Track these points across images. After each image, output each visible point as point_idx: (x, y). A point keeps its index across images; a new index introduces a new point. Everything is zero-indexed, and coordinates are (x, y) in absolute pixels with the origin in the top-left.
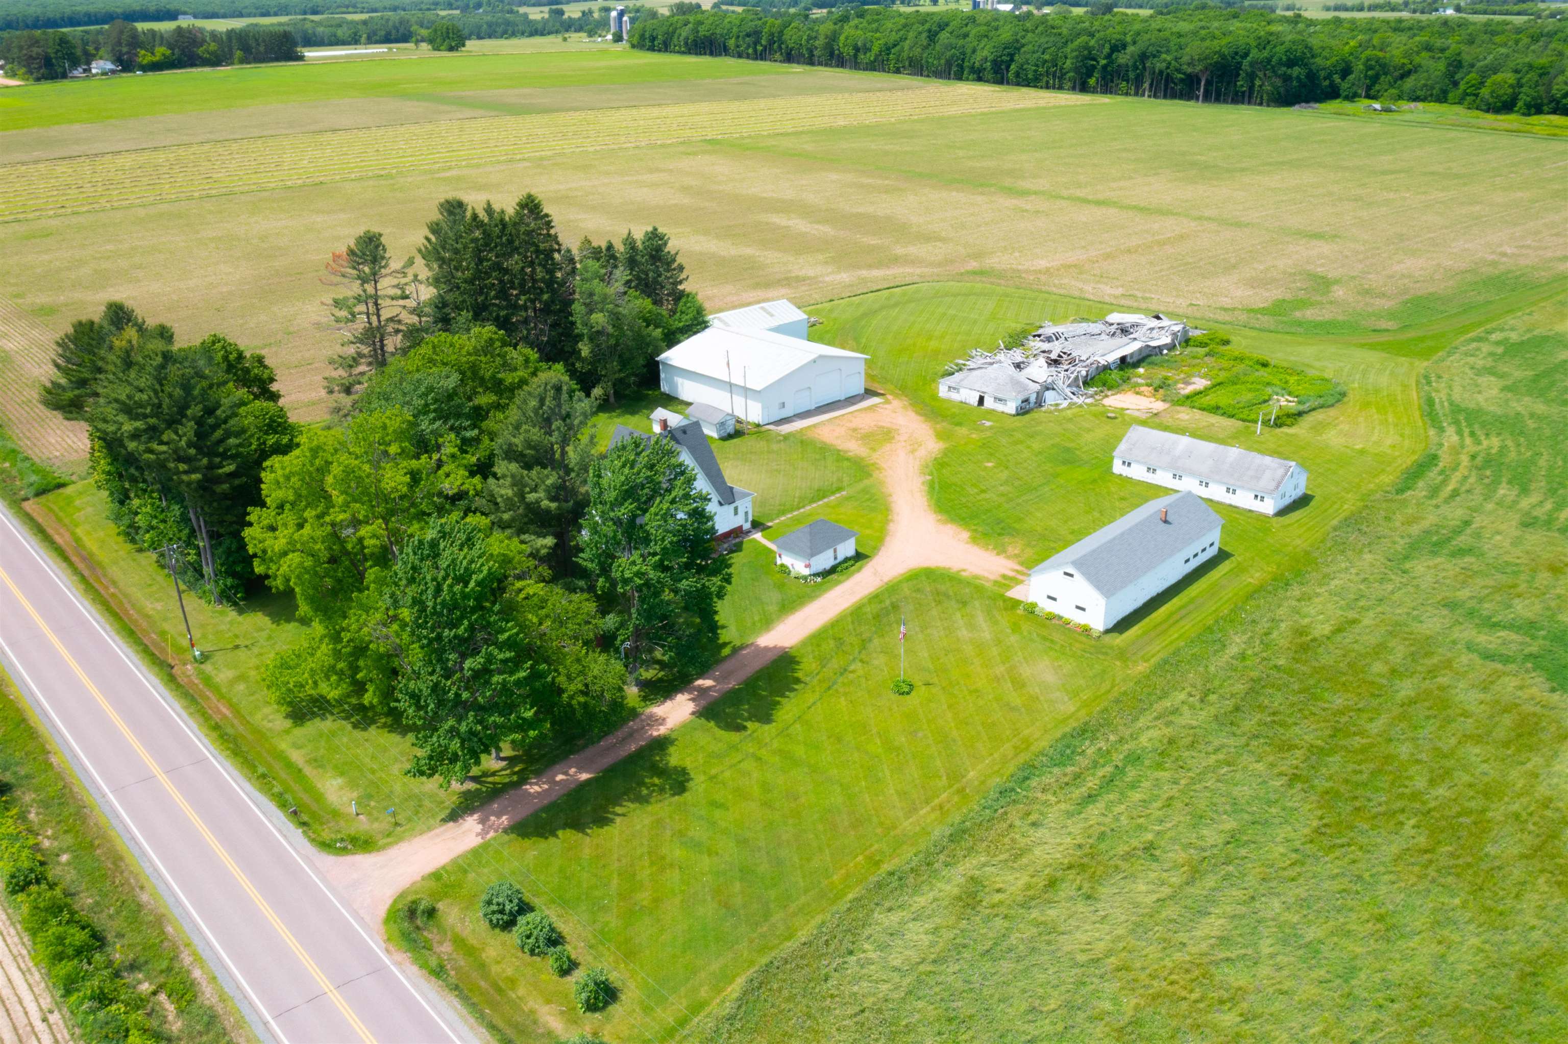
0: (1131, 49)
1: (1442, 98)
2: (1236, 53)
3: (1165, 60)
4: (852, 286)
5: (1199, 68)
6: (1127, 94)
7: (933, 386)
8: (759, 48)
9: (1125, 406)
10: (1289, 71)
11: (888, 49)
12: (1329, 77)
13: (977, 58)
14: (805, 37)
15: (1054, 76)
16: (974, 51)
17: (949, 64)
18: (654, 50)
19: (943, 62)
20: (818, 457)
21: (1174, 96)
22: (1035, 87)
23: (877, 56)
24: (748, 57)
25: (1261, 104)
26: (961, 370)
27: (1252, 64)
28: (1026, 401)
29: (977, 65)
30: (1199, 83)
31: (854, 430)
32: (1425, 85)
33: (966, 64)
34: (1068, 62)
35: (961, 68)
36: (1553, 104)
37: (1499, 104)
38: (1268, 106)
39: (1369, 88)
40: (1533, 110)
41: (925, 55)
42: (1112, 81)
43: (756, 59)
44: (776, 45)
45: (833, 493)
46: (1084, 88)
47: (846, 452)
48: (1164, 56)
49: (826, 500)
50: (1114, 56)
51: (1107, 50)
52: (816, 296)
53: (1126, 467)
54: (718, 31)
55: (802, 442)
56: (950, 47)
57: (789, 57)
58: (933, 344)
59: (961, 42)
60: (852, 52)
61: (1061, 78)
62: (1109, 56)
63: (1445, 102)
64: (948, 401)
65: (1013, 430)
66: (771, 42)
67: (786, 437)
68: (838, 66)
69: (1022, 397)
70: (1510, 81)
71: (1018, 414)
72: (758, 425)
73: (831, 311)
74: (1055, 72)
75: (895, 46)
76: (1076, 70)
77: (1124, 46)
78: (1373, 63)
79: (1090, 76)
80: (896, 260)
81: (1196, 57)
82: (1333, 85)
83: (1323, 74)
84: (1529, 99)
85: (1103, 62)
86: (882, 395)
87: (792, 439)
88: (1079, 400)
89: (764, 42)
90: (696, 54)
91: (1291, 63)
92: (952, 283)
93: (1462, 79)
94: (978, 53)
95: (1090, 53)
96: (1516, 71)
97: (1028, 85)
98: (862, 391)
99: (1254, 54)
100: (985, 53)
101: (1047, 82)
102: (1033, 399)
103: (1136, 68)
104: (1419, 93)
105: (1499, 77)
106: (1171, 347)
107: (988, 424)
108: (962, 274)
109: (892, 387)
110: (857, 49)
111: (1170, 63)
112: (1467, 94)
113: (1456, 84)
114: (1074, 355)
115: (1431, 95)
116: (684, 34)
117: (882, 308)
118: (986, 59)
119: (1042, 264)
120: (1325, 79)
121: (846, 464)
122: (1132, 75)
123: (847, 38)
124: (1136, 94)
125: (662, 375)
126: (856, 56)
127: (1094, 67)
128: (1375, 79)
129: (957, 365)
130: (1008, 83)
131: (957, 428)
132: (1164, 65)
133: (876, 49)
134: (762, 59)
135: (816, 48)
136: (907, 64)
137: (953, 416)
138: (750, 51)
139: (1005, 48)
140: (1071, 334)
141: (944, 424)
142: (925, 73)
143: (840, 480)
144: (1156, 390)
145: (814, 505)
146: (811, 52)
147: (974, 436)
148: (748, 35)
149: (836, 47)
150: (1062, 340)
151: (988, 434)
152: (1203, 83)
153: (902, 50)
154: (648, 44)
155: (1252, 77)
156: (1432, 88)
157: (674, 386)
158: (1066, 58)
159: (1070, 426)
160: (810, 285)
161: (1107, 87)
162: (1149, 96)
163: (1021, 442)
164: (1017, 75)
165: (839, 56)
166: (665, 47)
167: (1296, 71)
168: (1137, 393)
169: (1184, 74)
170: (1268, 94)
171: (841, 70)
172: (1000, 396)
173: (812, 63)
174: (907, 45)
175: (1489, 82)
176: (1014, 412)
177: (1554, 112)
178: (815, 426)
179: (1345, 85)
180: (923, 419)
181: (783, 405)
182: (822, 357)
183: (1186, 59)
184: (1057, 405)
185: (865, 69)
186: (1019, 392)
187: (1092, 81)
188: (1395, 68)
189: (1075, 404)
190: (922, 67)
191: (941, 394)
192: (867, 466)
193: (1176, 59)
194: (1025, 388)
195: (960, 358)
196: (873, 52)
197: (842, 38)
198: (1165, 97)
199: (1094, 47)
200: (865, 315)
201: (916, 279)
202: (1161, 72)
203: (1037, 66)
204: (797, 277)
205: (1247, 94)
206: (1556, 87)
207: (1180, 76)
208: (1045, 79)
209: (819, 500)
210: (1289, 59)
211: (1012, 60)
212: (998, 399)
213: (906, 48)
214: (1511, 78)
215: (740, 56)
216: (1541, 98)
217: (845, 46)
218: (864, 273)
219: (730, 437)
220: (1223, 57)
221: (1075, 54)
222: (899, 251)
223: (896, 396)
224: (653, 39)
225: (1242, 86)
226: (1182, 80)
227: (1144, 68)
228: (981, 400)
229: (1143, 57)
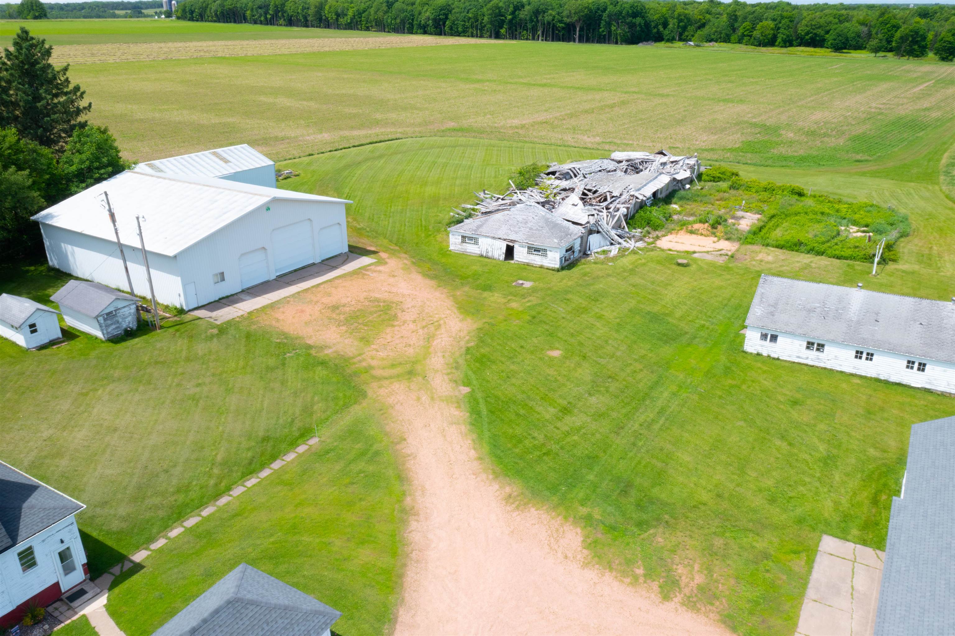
0: (527, 8)
1: (727, 39)
2: (598, 9)
3: (551, 15)
4: (334, 142)
5: (575, 18)
6: (527, 39)
7: (439, 237)
8: (269, 16)
9: (691, 249)
10: (634, 20)
11: (360, 13)
12: (656, 26)
13: (423, 18)
14: (301, 7)
15: (477, 29)
16: (420, 13)
17: (403, 22)
18: (193, 20)
19: (398, 21)
20: (272, 362)
21: (559, 40)
22: (465, 36)
23: (352, 19)
24: (261, 23)
25: (616, 43)
26: (470, 216)
27: (609, 16)
28: (570, 250)
29: (423, 22)
30: (575, 31)
31: (335, 308)
32: (716, 32)
33: (415, 22)
34: (486, 18)
35: (412, 25)
36: (799, 40)
37: (766, 41)
38: (621, 44)
39: (681, 34)
40: (788, 44)
41: (385, 17)
42: (516, 31)
43: (267, 24)
44: (280, 14)
45: (293, 444)
46: (498, 36)
47: (322, 348)
48: (550, 12)
49: (276, 465)
50: (517, 13)
51: (511, 9)
52: (295, 152)
53: (767, 343)
54: (238, 5)
55: (248, 336)
56: (403, 11)
57: (290, 22)
58: (430, 190)
59: (410, 8)
60: (334, 17)
61: (482, 29)
62: (513, 13)
63: (729, 42)
64: (464, 255)
65: (567, 292)
66: (277, 12)
67: (223, 330)
68: (325, 28)
69: (565, 245)
70: (771, 26)
71: (562, 268)
72: (181, 312)
73: (309, 164)
74: (477, 26)
75: (364, 12)
76: (491, 22)
77: (523, 6)
78: (683, 17)
79: (501, 27)
80: (377, 123)
81: (573, 11)
82: (658, 32)
83: (653, 24)
84: (785, 37)
85: (509, 17)
86: (374, 252)
87: (232, 331)
88: (631, 244)
89: (271, 12)
90: (224, 22)
91: (635, 15)
92: (436, 138)
93: (739, 27)
94: (423, 14)
95: (500, 11)
96: (774, 20)
97: (459, 36)
98: (346, 249)
99: (610, 8)
100: (428, 14)
101: (472, 33)
102: (577, 247)
103: (532, 21)
104: (713, 37)
105: (765, 23)
106: (690, 181)
107: (528, 284)
108: (443, 131)
109: (385, 242)
110: (338, 15)
111: (554, 17)
112: (745, 36)
113: (734, 30)
114: (601, 191)
115: (720, 38)
116: (214, 8)
117: (366, 160)
118: (428, 19)
119: (516, 122)
120: (654, 28)
121: (320, 372)
122: (529, 26)
123: (330, 8)
124: (533, 39)
125: (47, 243)
126: (337, 20)
127: (503, 21)
128: (685, 28)
129: (465, 210)
130: (445, 35)
131: (486, 294)
132: (551, 18)
133: (350, 13)
134: (271, 24)
135: (309, 15)
136: (374, 24)
137: (476, 276)
138: (262, 19)
139: (441, 10)
140: (588, 170)
141: (466, 289)
142: (386, 30)
143: (307, 410)
144: (714, 227)
145: (251, 482)
146: (305, 18)
147: (514, 305)
148: (260, 7)
149: (323, 14)
150: (580, 177)
151: (534, 300)
152: (578, 29)
153: (369, 14)
154: (189, 16)
155: (609, 24)
156: (721, 33)
157: (63, 257)
158: (484, 16)
159: (636, 280)
160: (289, 143)
161: (513, 36)
162: (542, 40)
163: (585, 310)
164: (451, 28)
165: (325, 20)
166: (201, 18)
167: (638, 20)
168: (692, 232)
169: (565, 23)
170: (620, 36)
171: (328, 29)
172: (537, 244)
173: (307, 26)
174: (372, 11)
175: (758, 27)
176: (557, 266)
177: (800, 45)
178: (272, 306)
179: (666, 32)
180: (433, 283)
181: (222, 277)
182: (276, 200)
183: (565, 13)
184: (604, 252)
185: (345, 29)
186: (561, 239)
187: (503, 31)
188: (695, 21)
189: (626, 249)
190: (384, 25)
191: (452, 247)
192: (356, 374)
193: (558, 14)
194: (568, 234)
195: (465, 202)
196: (349, 17)
197: (327, 7)
198: (553, 40)
199: (502, 7)
200: (348, 166)
201: (398, 136)
202: (549, 23)
203: (465, 21)
204: (276, 137)
205: (607, 37)
206: (800, 29)
207: (561, 25)
208: (471, 30)
209: (263, 466)
210: (633, 13)
211: (447, 18)
212: (533, 249)
213: (372, 12)
214: (772, 24)
215: (255, 22)
216: (791, 36)
217: (329, 12)
218: (346, 133)
219: (129, 334)
220: (590, 10)
221: (491, 11)
222: (379, 116)
223: (392, 253)
224: (192, 12)
225: (603, 31)
226: (563, 28)
227: (538, 21)
228: (510, 252)
229: (537, 12)
